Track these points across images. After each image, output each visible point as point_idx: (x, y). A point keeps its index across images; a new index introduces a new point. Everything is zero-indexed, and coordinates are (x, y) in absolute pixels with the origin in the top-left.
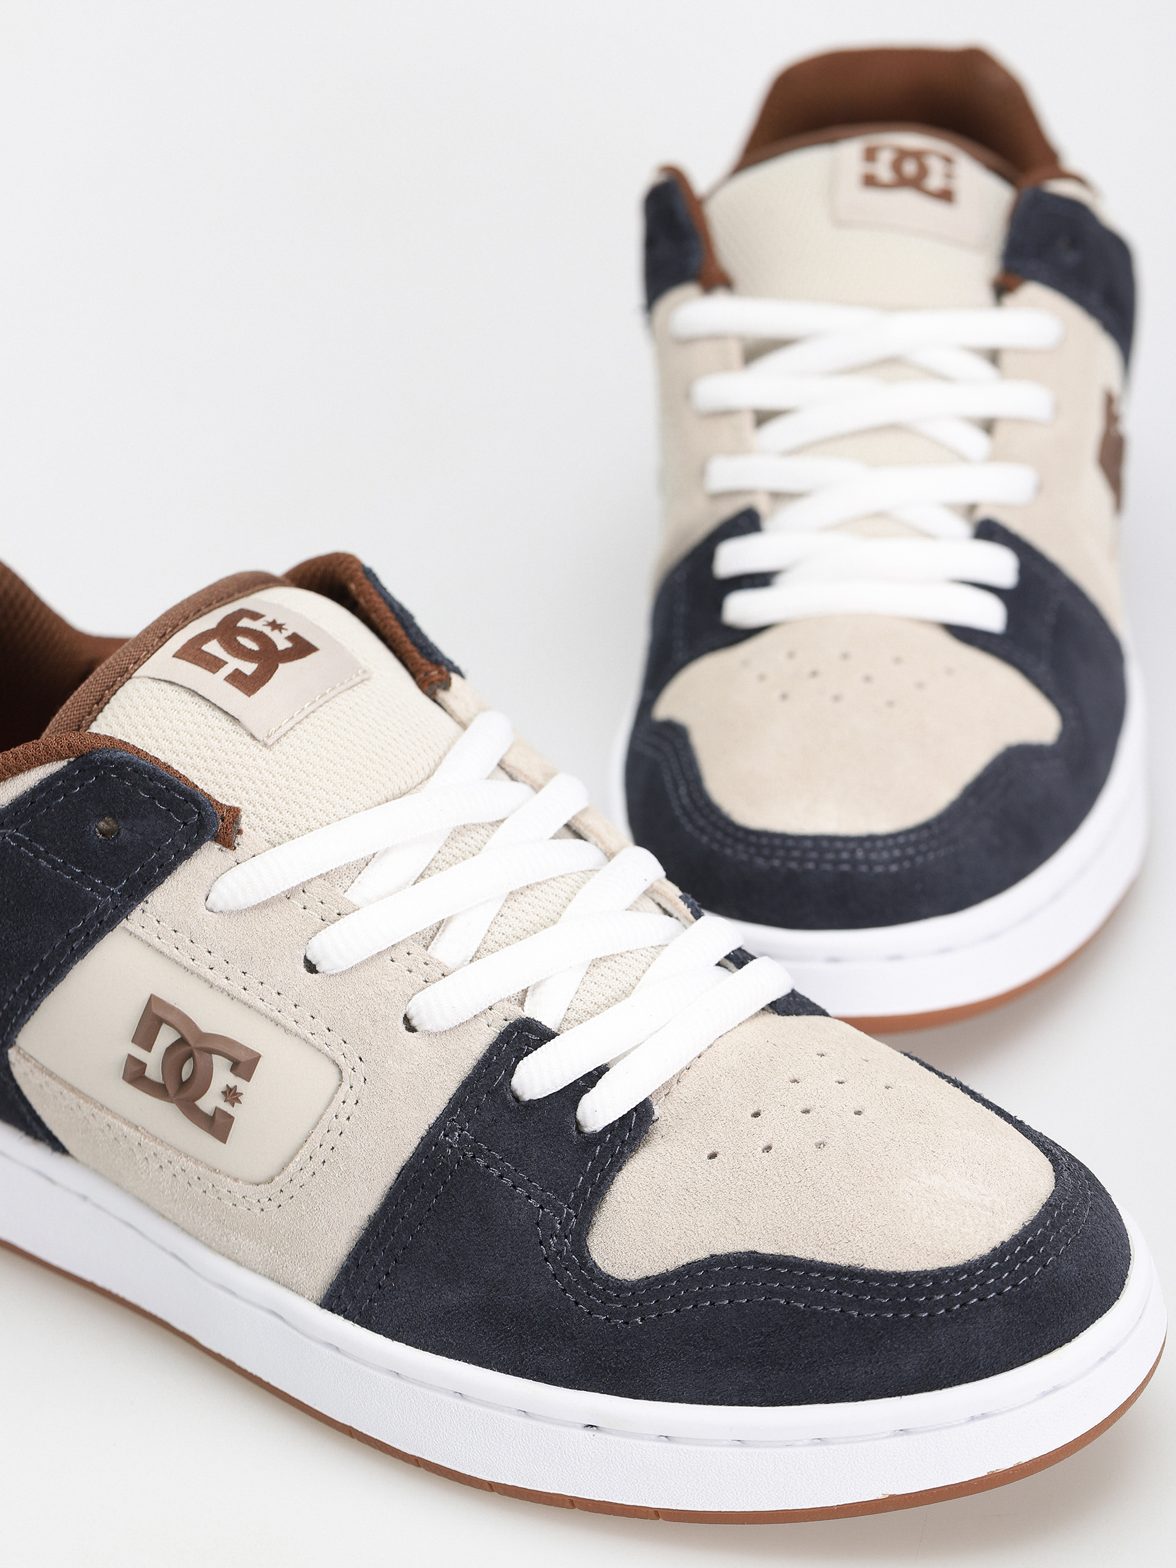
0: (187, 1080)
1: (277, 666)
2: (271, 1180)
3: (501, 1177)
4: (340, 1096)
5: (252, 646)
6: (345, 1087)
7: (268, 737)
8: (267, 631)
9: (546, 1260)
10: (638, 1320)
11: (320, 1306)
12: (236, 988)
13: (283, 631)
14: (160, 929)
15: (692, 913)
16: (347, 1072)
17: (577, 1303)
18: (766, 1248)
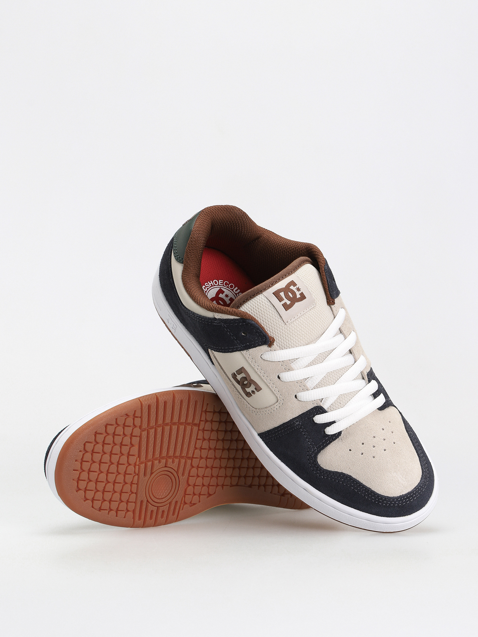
0: (245, 384)
1: (295, 303)
2: (256, 409)
3: (304, 435)
4: (276, 404)
5: (291, 296)
6: (278, 403)
7: (287, 322)
8: (296, 291)
9: (308, 455)
10: (322, 477)
11: (258, 434)
12: (261, 375)
13: (300, 291)
14: (249, 356)
15: (368, 381)
16: (279, 401)
17: (311, 467)
18: (354, 476)
